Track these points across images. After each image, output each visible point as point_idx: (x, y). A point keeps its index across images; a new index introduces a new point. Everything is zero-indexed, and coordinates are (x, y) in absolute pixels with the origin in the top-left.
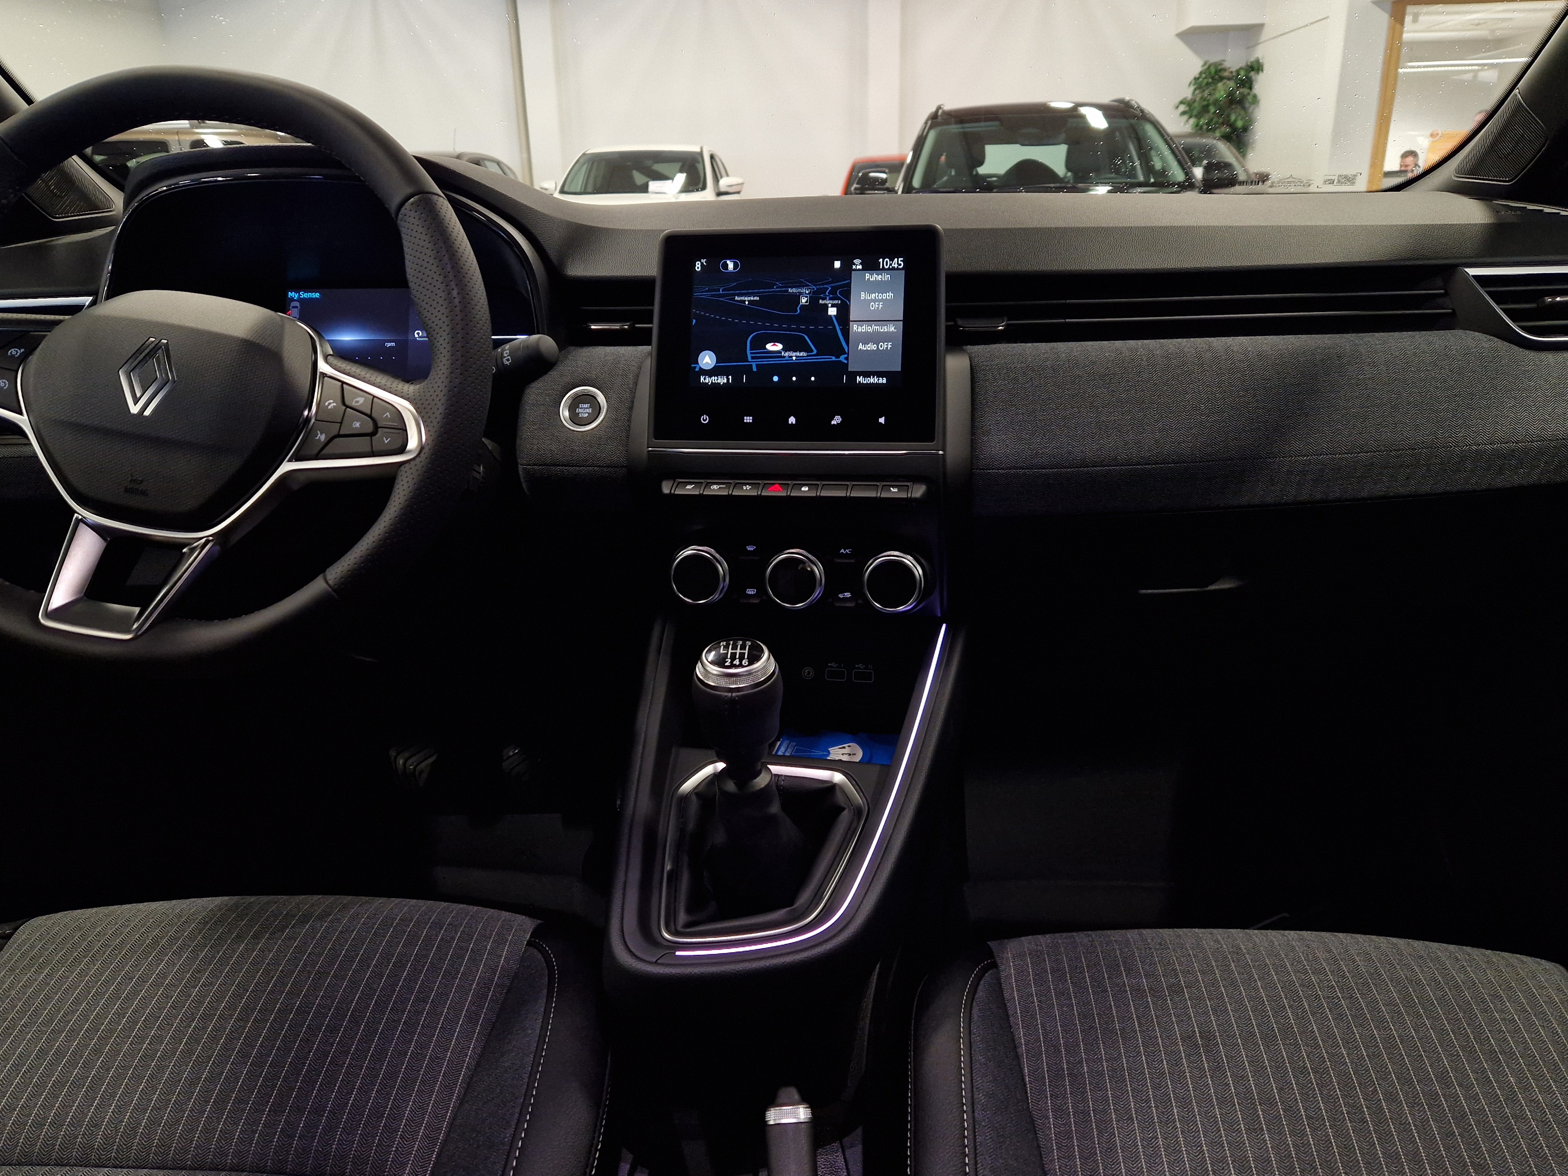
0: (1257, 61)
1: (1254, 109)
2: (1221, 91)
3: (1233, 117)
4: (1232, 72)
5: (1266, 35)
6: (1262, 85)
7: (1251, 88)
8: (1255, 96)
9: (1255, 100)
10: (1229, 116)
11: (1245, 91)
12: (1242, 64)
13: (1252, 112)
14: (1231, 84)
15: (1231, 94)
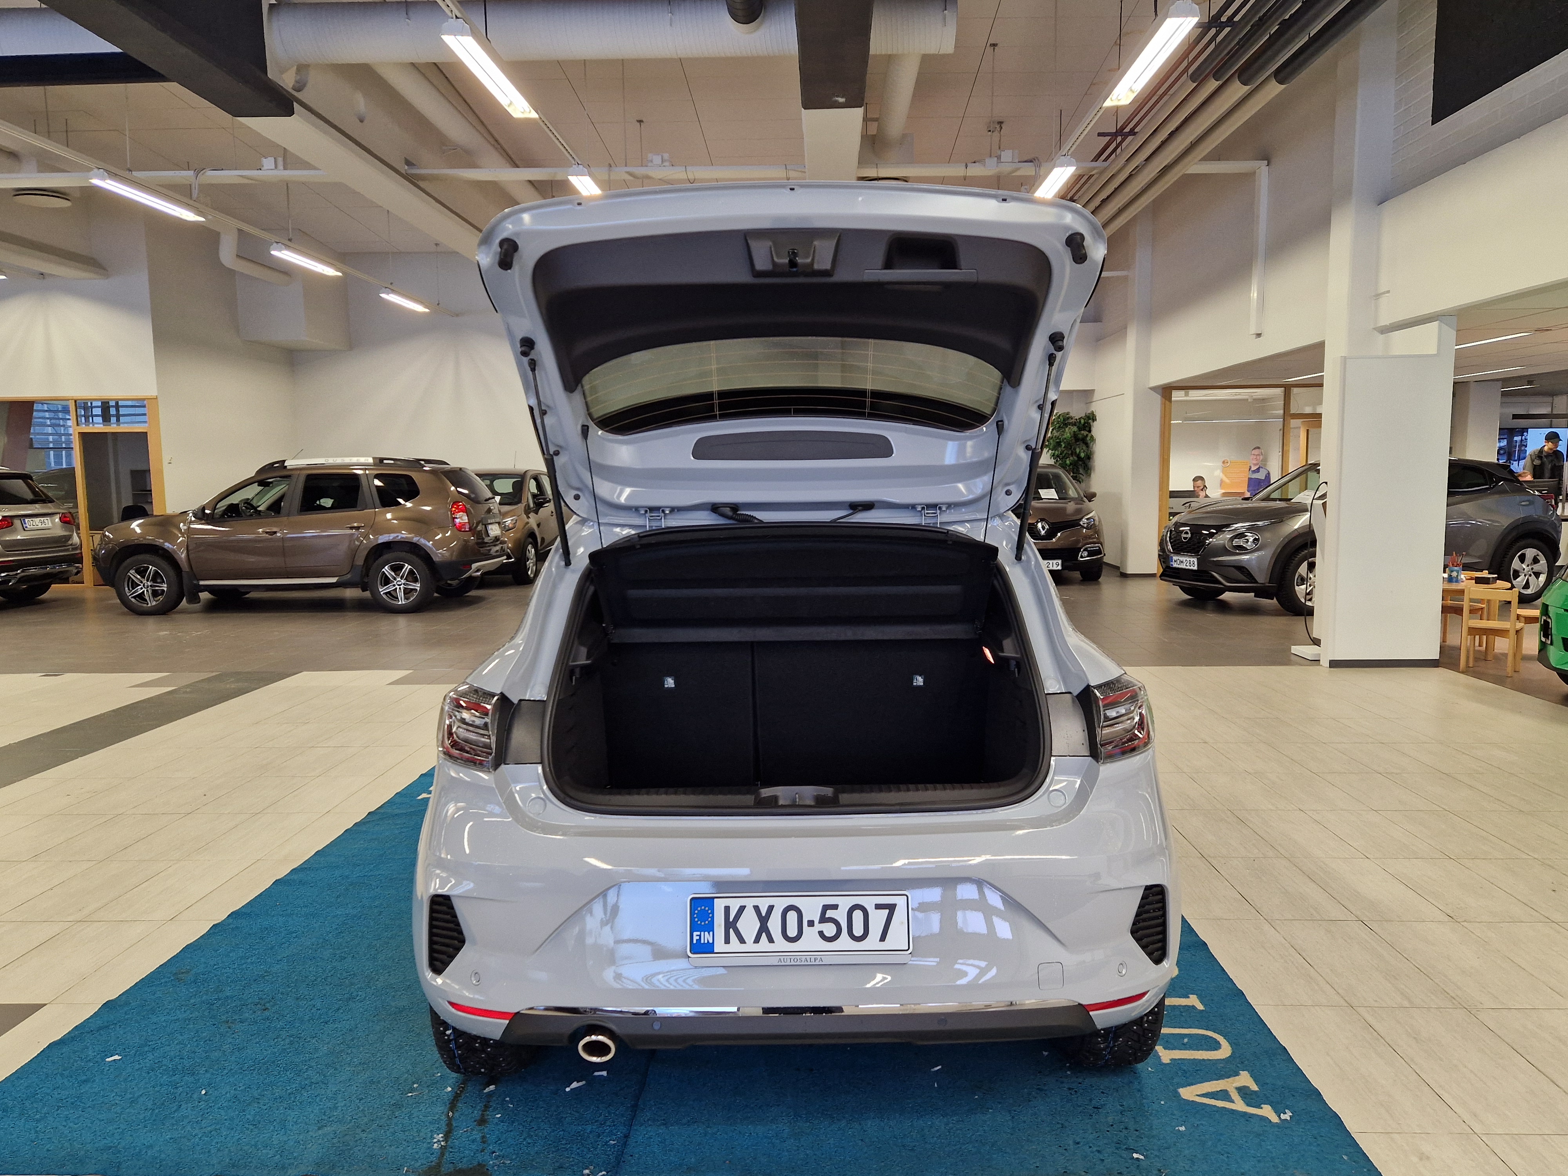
0: (1092, 413)
1: (1093, 445)
2: (1068, 433)
3: (1078, 451)
4: (1076, 419)
5: (1096, 396)
6: (1098, 430)
7: (1090, 431)
8: (1092, 437)
9: (1093, 439)
10: (1075, 449)
11: (1085, 433)
12: (1083, 415)
13: (1092, 448)
14: (1075, 429)
15: (1075, 435)
